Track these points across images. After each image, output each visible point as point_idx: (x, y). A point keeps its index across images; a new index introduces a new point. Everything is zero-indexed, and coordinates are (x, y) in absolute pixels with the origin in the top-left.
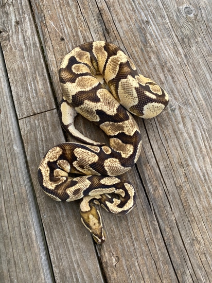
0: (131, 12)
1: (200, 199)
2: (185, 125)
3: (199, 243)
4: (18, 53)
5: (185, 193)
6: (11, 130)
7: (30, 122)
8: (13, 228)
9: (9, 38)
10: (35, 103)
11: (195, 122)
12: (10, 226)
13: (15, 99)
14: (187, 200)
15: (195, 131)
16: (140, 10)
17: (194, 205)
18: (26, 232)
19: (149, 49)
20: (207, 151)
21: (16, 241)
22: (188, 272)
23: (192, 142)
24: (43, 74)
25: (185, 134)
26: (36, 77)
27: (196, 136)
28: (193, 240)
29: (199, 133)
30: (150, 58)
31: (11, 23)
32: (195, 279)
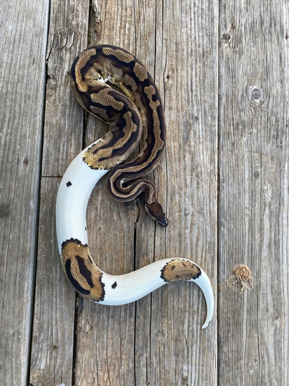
0: (184, 102)
1: (179, 300)
2: (191, 232)
3: (163, 335)
4: (60, 107)
5: (168, 292)
6: (32, 186)
7: (52, 182)
8: (10, 275)
9: (56, 88)
10: (62, 165)
11: (201, 232)
12: (8, 272)
13: (44, 155)
14: (167, 298)
15: (198, 240)
16: (194, 103)
17: (172, 304)
18: (20, 282)
19: (187, 148)
20: (201, 262)
21: (9, 287)
22: (145, 355)
23: (192, 249)
24: (79, 138)
25: (188, 240)
26: (71, 140)
27: (197, 245)
28: (159, 331)
29: (201, 243)
30: (184, 157)
31: (63, 71)
32: (148, 362)
